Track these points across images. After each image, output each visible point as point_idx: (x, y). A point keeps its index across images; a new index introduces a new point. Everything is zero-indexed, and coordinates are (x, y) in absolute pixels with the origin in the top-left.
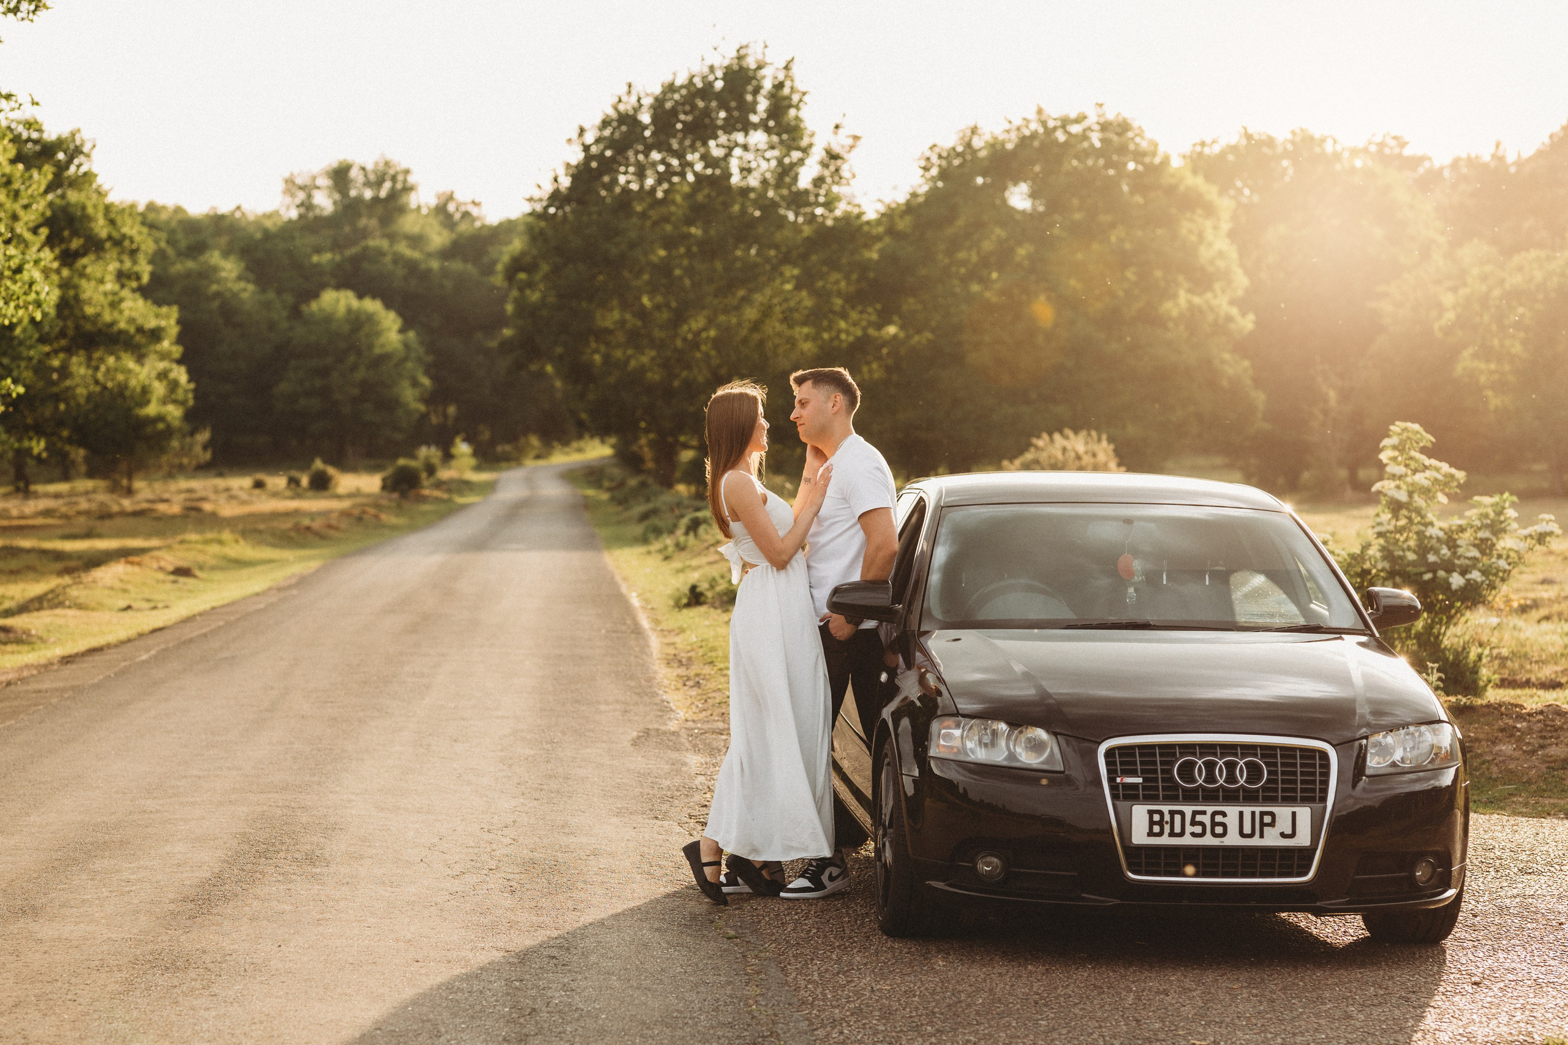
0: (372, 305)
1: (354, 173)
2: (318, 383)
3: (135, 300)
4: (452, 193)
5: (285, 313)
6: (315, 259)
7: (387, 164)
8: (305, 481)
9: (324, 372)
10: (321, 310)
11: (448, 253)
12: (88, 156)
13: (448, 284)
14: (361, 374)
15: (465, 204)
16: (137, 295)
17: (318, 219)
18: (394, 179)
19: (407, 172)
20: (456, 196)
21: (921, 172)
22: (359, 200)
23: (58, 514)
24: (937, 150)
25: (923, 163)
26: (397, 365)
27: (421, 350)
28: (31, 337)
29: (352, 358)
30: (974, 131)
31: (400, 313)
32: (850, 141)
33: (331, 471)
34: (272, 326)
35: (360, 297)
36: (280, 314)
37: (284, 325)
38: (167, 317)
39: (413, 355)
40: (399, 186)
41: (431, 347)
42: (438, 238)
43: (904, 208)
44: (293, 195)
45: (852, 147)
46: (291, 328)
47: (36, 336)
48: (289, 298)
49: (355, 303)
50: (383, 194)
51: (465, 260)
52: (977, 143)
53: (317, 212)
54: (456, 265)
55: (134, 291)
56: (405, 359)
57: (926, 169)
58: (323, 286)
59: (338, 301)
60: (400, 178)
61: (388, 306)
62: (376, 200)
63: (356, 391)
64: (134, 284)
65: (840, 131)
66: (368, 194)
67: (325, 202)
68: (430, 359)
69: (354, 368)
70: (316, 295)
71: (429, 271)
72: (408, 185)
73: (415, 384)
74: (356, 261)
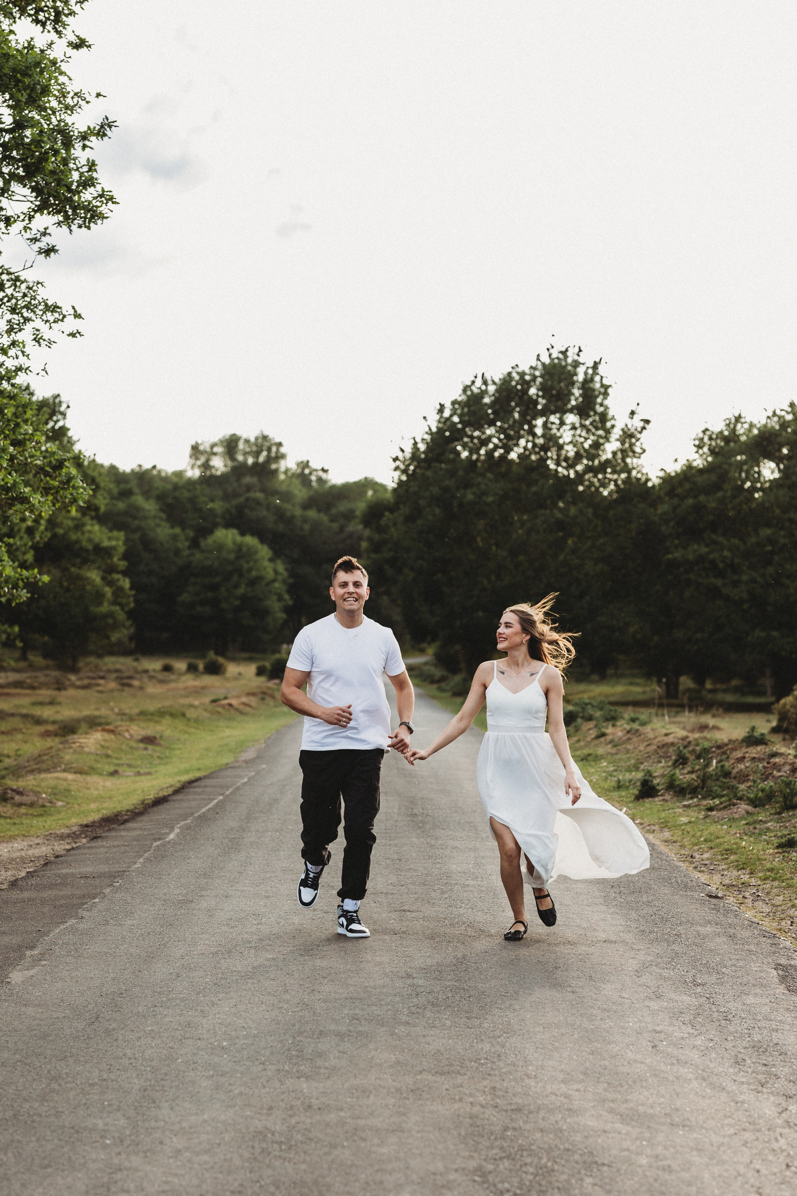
0: (250, 540)
1: (241, 445)
2: (210, 595)
3: (92, 525)
4: (308, 462)
5: (187, 544)
6: (210, 505)
7: (265, 438)
8: (201, 667)
9: (215, 588)
10: (215, 542)
11: (306, 506)
12: (64, 414)
13: (307, 527)
14: (241, 591)
15: (316, 470)
16: (95, 522)
17: (212, 476)
18: (269, 450)
19: (280, 444)
20: (310, 464)
21: (695, 449)
22: (244, 464)
23: (25, 685)
24: (708, 433)
25: (697, 443)
26: (267, 585)
27: (286, 574)
28: (25, 545)
29: (235, 578)
30: (738, 419)
31: (271, 547)
32: (642, 424)
33: (221, 660)
34: (177, 552)
35: (243, 534)
36: (183, 544)
37: (186, 552)
38: (117, 539)
39: (280, 578)
40: (273, 454)
41: (292, 574)
42: (300, 493)
43: (682, 476)
44: (197, 459)
45: (644, 428)
46: (192, 555)
47: (30, 544)
48: (191, 533)
49: (239, 539)
50: (261, 459)
51: (319, 511)
52: (740, 429)
53: (213, 471)
54: (312, 514)
55: (92, 518)
56: (274, 581)
57: (699, 447)
58: (215, 525)
59: (227, 536)
60: (274, 449)
61: (262, 541)
62: (256, 464)
63: (237, 603)
64: (93, 513)
65: (635, 416)
66: (250, 461)
67: (219, 465)
68: (291, 581)
69: (236, 586)
70: (211, 532)
71: (293, 517)
72: (279, 455)
73: (280, 599)
74: (240, 509)
